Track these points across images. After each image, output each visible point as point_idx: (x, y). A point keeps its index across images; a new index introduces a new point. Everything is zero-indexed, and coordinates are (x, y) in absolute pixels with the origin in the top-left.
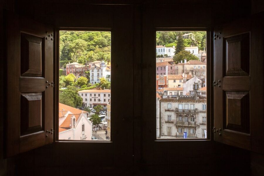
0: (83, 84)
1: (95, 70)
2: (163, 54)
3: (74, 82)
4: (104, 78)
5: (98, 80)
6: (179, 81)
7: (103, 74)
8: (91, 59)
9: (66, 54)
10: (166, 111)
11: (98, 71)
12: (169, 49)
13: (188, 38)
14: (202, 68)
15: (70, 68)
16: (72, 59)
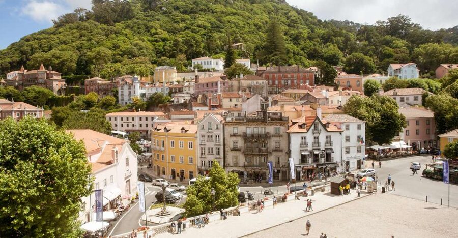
0: (110, 105)
1: (126, 87)
2: (209, 67)
3: (97, 103)
4: (137, 97)
5: (130, 100)
6: (235, 99)
7: (136, 92)
8: (118, 73)
9: (83, 66)
10: (231, 136)
11: (130, 88)
12: (217, 62)
13: (237, 48)
14: (260, 84)
15: (90, 85)
16: (92, 72)
